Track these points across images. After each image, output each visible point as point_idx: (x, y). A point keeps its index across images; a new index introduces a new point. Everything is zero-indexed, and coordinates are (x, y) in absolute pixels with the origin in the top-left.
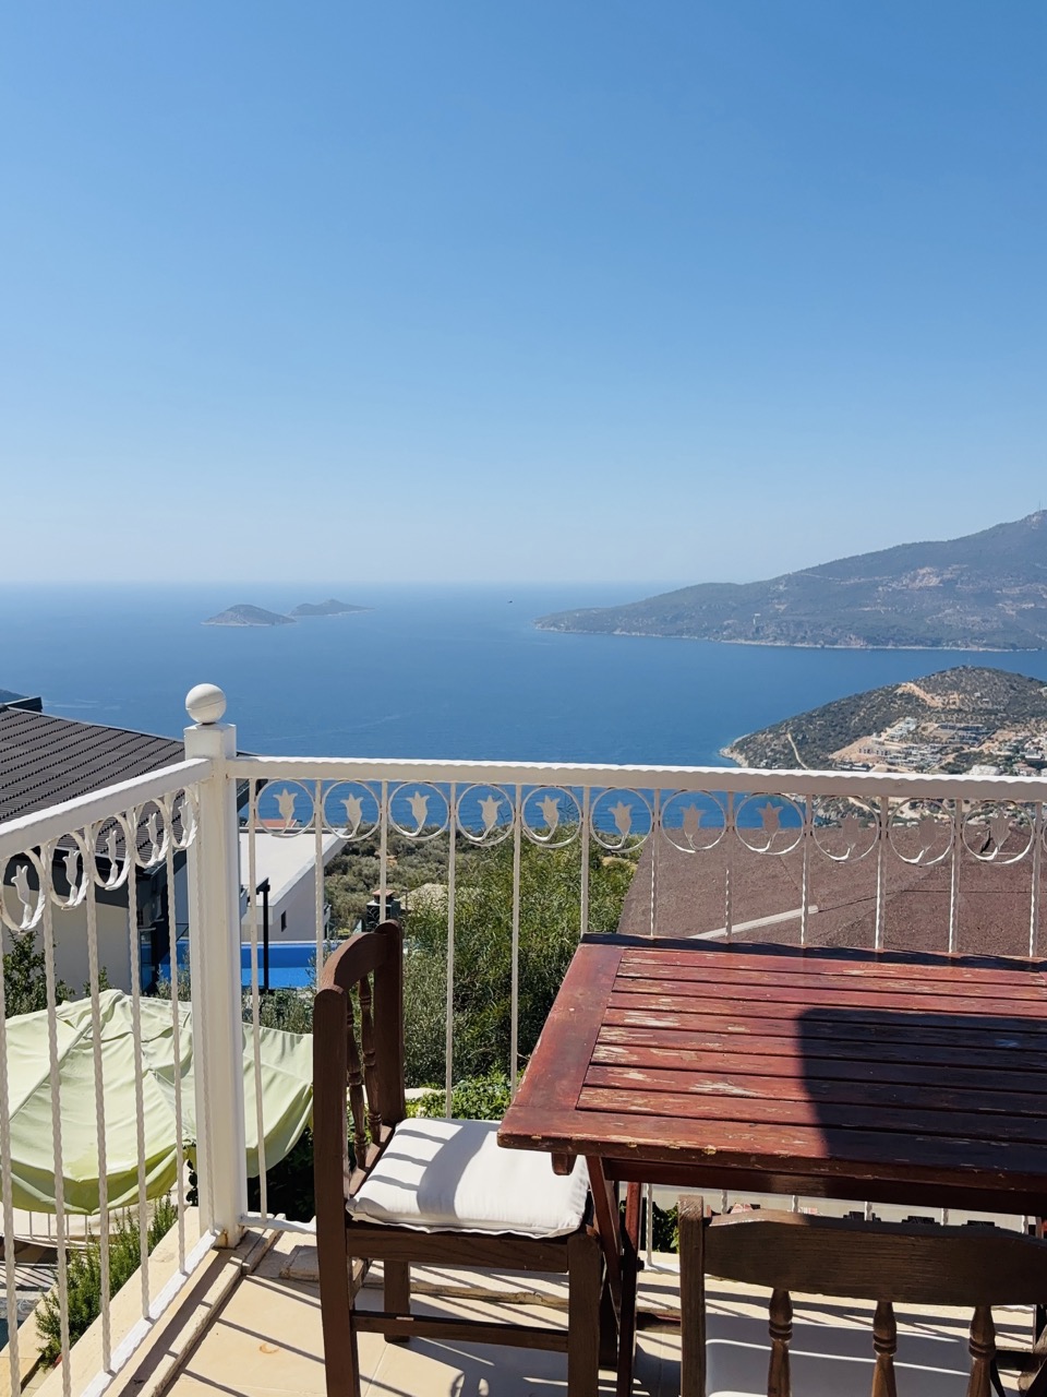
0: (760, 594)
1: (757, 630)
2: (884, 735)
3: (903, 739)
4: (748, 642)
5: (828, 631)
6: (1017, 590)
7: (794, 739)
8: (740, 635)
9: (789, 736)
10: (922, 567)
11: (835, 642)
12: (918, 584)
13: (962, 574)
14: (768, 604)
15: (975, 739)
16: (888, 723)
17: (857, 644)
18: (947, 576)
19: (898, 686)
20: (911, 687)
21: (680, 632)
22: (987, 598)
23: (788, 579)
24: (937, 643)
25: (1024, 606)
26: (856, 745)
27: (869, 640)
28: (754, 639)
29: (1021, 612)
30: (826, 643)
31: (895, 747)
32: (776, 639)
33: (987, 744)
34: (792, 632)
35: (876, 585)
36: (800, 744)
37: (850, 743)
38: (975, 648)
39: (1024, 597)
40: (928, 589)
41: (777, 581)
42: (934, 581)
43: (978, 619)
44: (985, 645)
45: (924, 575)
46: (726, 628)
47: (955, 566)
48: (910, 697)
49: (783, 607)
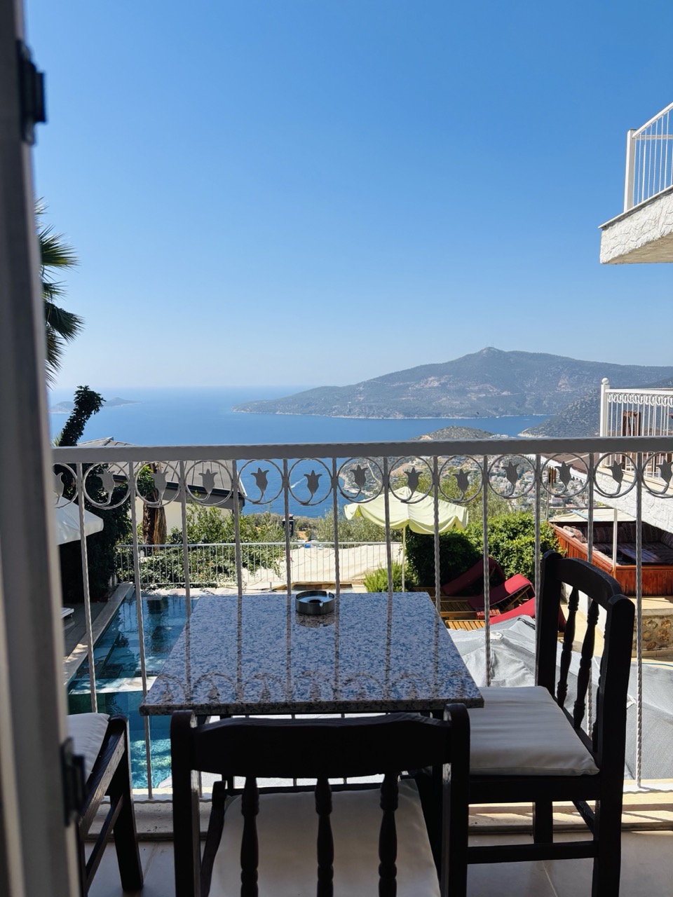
0: (351, 391)
1: (350, 411)
2: (415, 462)
4: (346, 417)
5: (385, 410)
6: (476, 388)
7: (371, 466)
8: (341, 413)
9: (368, 465)
10: (430, 377)
11: (388, 416)
12: (427, 386)
13: (450, 380)
14: (354, 396)
15: (459, 463)
17: (400, 417)
18: (443, 381)
19: (421, 437)
20: (427, 438)
21: (311, 412)
22: (462, 392)
23: (365, 384)
24: (438, 415)
25: (480, 396)
27: (405, 414)
28: (348, 415)
29: (479, 399)
30: (384, 416)
32: (359, 415)
33: (465, 465)
34: (367, 411)
35: (408, 386)
38: (457, 417)
39: (480, 391)
40: (433, 388)
41: (359, 385)
42: (436, 384)
43: (458, 402)
44: (462, 416)
45: (431, 381)
46: (334, 410)
47: (446, 376)
49: (362, 399)
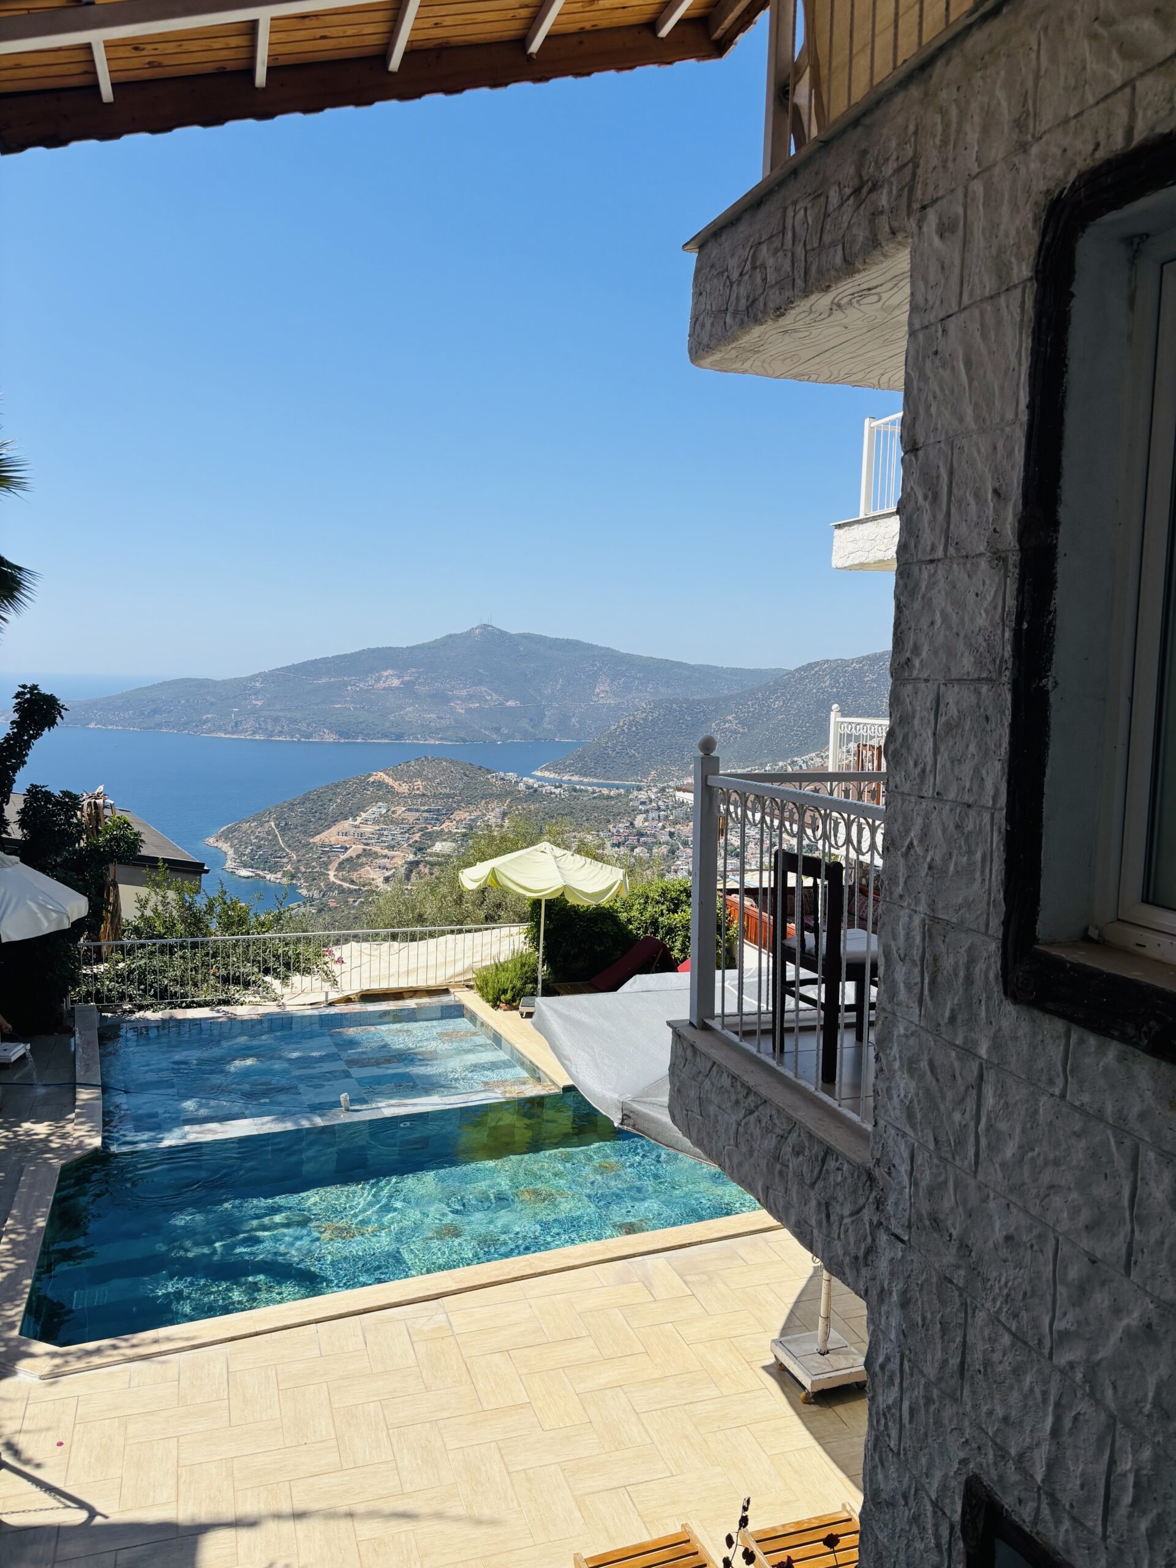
0: (240, 689)
1: (236, 725)
2: (359, 819)
3: (376, 822)
4: (228, 736)
5: (303, 726)
6: (464, 693)
7: (277, 826)
8: (220, 729)
9: (272, 824)
10: (386, 670)
11: (310, 736)
12: (381, 685)
13: (419, 677)
14: (245, 699)
15: (437, 819)
16: (362, 808)
17: (330, 738)
18: (407, 678)
19: (370, 775)
20: (381, 776)
21: (159, 725)
22: (441, 698)
23: (264, 677)
24: (399, 736)
25: (471, 705)
26: (334, 829)
27: (341, 734)
28: (233, 733)
29: (469, 711)
30: (302, 736)
31: (368, 829)
32: (254, 733)
33: (447, 824)
34: (269, 727)
35: (345, 684)
36: (284, 830)
37: (329, 827)
38: (432, 742)
39: (471, 697)
40: (390, 689)
41: (254, 678)
42: (396, 682)
43: (434, 716)
44: (441, 739)
45: (387, 677)
46: (205, 723)
47: (414, 670)
48: (380, 785)
49: (259, 703)
